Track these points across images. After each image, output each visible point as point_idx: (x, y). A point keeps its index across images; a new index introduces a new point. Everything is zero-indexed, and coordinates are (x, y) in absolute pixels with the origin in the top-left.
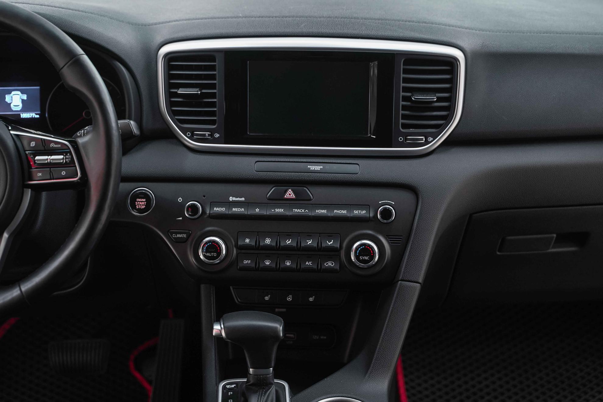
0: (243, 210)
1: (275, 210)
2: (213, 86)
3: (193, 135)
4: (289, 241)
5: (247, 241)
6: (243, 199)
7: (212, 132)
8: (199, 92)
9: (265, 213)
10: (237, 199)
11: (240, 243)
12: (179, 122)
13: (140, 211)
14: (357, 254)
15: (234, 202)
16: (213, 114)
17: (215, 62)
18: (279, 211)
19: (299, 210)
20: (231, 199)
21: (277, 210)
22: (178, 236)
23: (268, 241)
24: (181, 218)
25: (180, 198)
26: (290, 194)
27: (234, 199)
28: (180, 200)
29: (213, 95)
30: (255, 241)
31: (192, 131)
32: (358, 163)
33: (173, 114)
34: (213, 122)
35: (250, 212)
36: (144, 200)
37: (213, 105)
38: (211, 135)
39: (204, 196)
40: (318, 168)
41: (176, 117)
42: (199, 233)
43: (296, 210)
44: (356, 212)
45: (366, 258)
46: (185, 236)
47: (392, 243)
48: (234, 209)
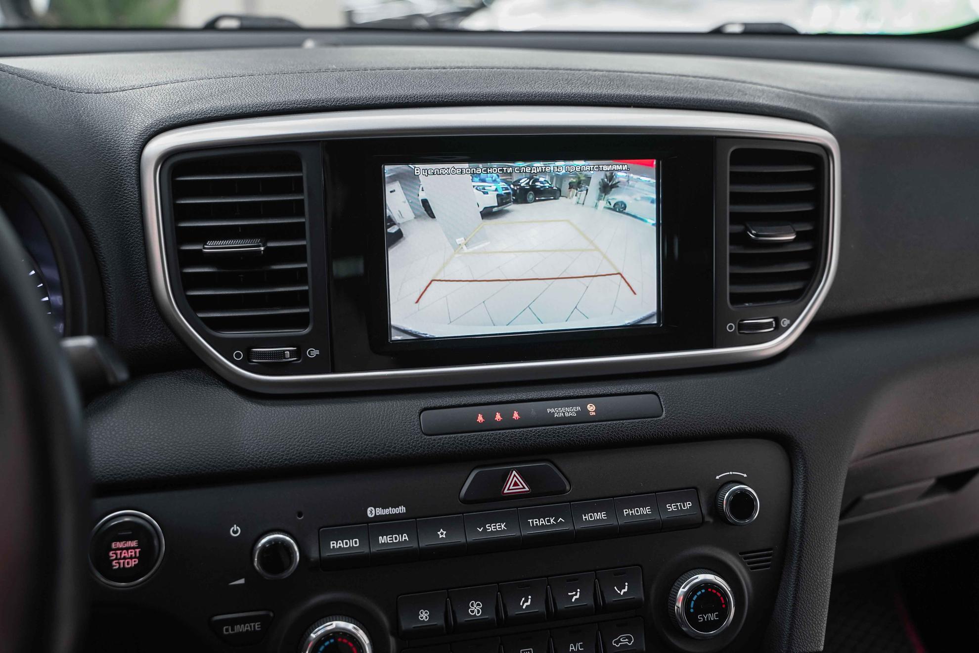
0: (405, 537)
1: (485, 529)
2: (297, 231)
3: (249, 355)
4: (526, 601)
5: (424, 615)
6: (402, 509)
7: (300, 346)
8: (262, 248)
9: (463, 540)
10: (387, 511)
11: (406, 625)
12: (209, 327)
13: (125, 574)
14: (692, 610)
15: (377, 518)
16: (300, 299)
17: (300, 170)
18: (497, 528)
19: (542, 522)
20: (371, 512)
21: (491, 528)
22: (240, 628)
23: (475, 609)
24: (242, 581)
25: (235, 527)
26: (516, 484)
27: (380, 511)
28: (235, 531)
29: (298, 254)
30: (442, 614)
31: (247, 346)
32: (656, 391)
33: (192, 306)
34: (300, 321)
35: (425, 542)
36: (134, 544)
37: (299, 277)
38: (298, 353)
39: (300, 515)
40: (569, 411)
41: (200, 315)
42: (294, 615)
43: (536, 522)
44: (671, 508)
45: (712, 617)
46: (257, 626)
47: (752, 568)
48: (382, 540)
